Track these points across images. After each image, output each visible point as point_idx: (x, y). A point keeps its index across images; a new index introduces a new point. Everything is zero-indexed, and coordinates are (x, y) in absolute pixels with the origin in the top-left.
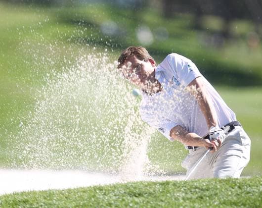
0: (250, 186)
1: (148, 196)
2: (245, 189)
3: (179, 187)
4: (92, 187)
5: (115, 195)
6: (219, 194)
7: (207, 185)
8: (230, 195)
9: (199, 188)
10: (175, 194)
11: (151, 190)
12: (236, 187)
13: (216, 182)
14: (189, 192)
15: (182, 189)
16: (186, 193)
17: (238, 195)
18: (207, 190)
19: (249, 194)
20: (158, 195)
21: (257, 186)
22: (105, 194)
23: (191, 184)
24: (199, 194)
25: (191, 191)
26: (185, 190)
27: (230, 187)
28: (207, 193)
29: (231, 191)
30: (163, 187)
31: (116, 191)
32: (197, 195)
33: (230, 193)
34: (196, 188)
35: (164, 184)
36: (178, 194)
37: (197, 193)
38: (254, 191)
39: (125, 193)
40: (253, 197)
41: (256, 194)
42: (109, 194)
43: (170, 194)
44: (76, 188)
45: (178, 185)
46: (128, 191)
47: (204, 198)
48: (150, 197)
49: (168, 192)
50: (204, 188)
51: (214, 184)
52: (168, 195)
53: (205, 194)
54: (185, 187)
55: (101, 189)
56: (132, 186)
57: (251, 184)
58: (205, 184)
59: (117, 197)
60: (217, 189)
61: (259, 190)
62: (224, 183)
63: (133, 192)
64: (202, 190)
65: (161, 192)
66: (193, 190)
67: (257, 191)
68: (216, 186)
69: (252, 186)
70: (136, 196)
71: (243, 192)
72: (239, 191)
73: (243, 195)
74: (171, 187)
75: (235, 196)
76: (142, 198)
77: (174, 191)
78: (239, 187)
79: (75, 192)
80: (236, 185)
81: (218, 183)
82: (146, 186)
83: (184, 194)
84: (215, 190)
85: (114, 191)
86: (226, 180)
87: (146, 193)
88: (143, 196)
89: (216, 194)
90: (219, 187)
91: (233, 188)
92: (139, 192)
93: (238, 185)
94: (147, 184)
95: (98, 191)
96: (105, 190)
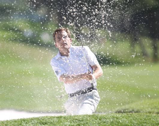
0: (105, 119)
1: (50, 124)
2: (103, 120)
3: (67, 119)
4: (20, 119)
5: (32, 124)
6: (89, 123)
7: (82, 118)
8: (95, 124)
9: (78, 120)
10: (65, 123)
11: (52, 121)
12: (98, 119)
13: (87, 117)
14: (72, 122)
15: (69, 121)
16: (71, 123)
17: (99, 123)
18: (82, 121)
19: (105, 123)
20: (55, 123)
21: (109, 119)
22: (27, 123)
23: (73, 117)
24: (78, 123)
25: (73, 122)
26: (70, 121)
27: (95, 119)
28: (82, 122)
29: (95, 121)
30: (58, 119)
31: (33, 121)
32: (77, 124)
33: (95, 123)
34: (76, 119)
35: (59, 117)
36: (66, 123)
37: (76, 123)
38: (107, 122)
39: (37, 122)
40: (107, 125)
41: (109, 123)
42: (29, 123)
43: (62, 123)
44: (11, 120)
45: (66, 118)
46: (39, 121)
47: (81, 125)
48: (51, 125)
49: (61, 122)
50: (80, 119)
51: (86, 117)
52: (61, 123)
53: (81, 123)
54: (70, 119)
55: (24, 120)
56: (41, 118)
57: (106, 118)
58: (81, 118)
59: (33, 125)
60: (87, 120)
61: (110, 121)
62: (91, 117)
63: (42, 122)
64: (79, 121)
65: (57, 122)
66: (74, 121)
67: (109, 121)
68: (87, 119)
69: (107, 118)
70: (44, 124)
71: (102, 122)
72: (100, 121)
73: (102, 124)
74: (62, 119)
75: (97, 124)
76: (47, 125)
77: (64, 121)
78: (100, 119)
79: (10, 122)
80: (98, 118)
81: (88, 117)
82: (49, 119)
83: (69, 123)
84: (86, 121)
85: (31, 121)
86: (92, 116)
87: (49, 123)
88: (47, 124)
89: (87, 123)
90: (88, 119)
91: (96, 120)
92: (45, 122)
93: (99, 118)
94: (49, 117)
95: (23, 122)
96: (27, 121)
